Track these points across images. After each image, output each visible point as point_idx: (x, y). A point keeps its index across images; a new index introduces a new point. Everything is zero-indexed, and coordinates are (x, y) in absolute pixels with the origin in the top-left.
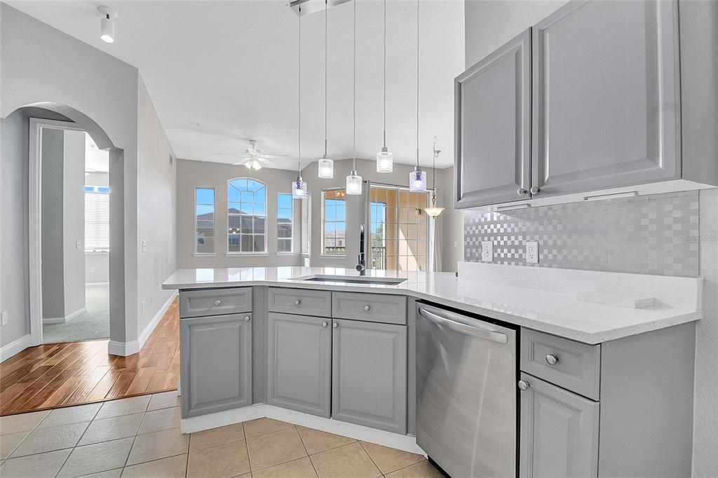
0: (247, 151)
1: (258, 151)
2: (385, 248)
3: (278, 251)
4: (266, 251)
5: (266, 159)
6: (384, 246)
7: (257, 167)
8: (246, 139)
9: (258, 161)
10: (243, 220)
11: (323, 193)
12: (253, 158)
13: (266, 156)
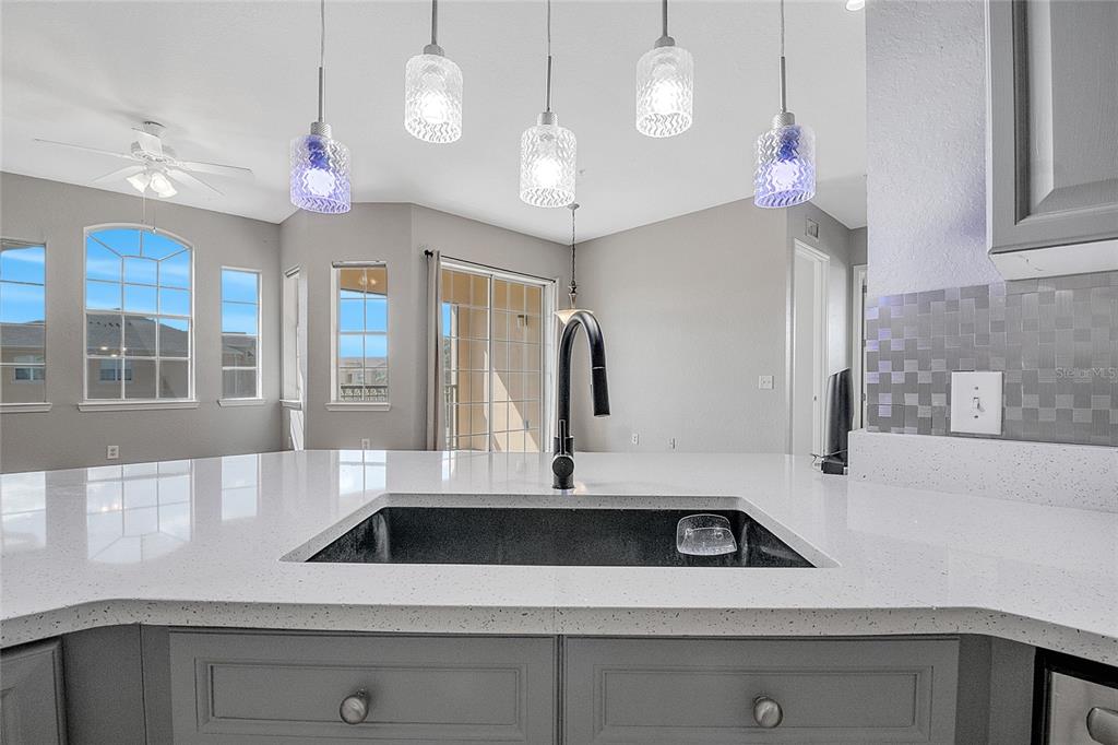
0: (136, 146)
1: (166, 149)
2: (457, 387)
3: (224, 396)
4: (192, 397)
5: (189, 172)
6: (454, 383)
7: (163, 189)
8: (132, 116)
9: (169, 178)
10: (128, 324)
11: (334, 271)
12: (151, 166)
13: (190, 166)
